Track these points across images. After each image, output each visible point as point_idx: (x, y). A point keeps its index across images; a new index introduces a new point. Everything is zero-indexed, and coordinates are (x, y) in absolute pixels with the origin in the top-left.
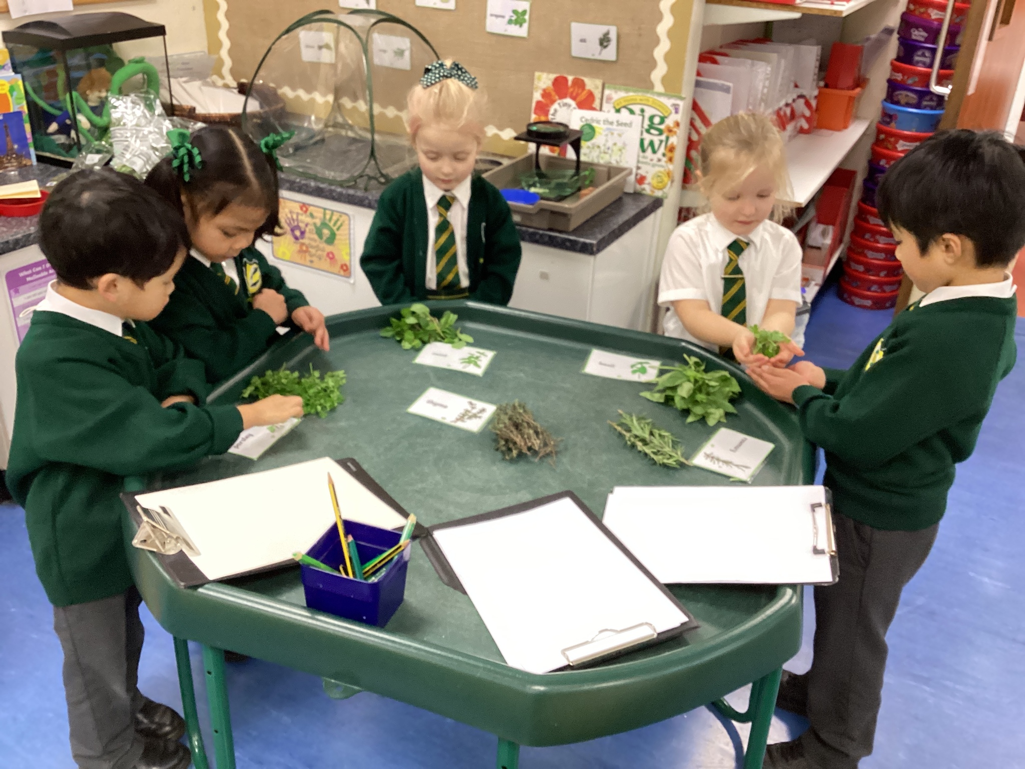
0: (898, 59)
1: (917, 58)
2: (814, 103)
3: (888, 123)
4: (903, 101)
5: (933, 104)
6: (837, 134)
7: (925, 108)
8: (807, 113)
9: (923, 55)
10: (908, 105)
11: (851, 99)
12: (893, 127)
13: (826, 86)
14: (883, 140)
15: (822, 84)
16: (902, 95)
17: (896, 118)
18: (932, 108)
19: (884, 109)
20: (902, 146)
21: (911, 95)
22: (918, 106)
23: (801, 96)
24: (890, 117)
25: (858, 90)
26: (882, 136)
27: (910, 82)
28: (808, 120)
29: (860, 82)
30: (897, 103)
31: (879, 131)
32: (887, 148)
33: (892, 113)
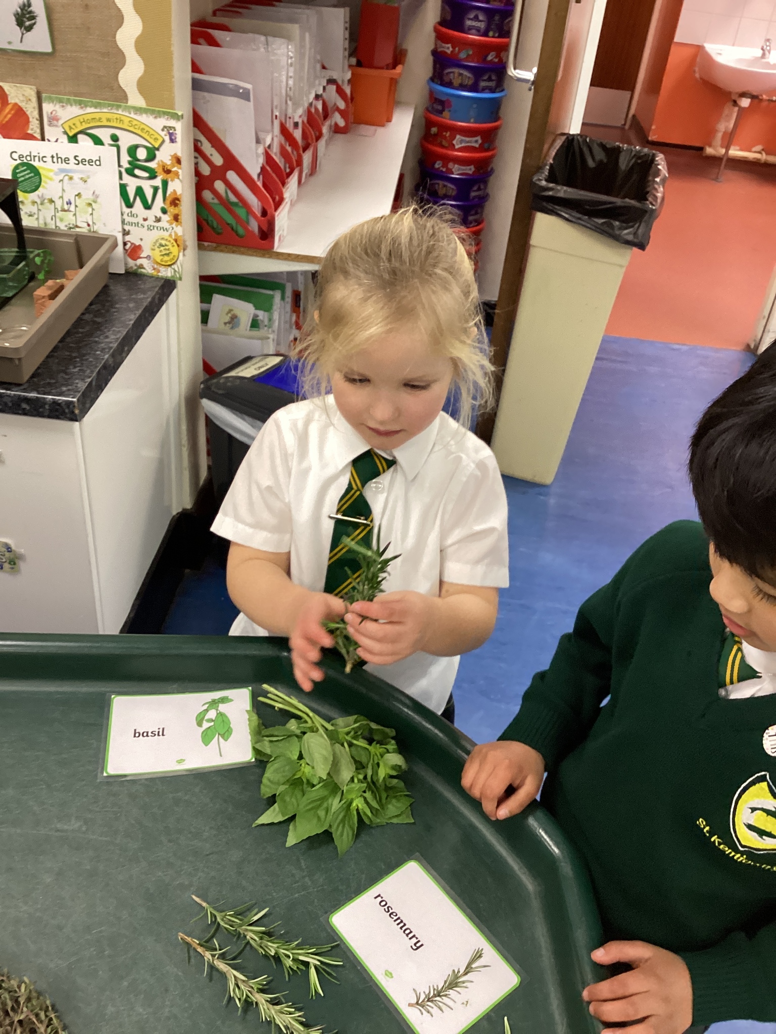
0: (443, 23)
1: (469, 23)
2: (348, 90)
3: (441, 112)
4: (456, 82)
5: (492, 84)
6: (380, 130)
7: (483, 90)
8: (342, 105)
9: (476, 18)
10: (463, 87)
11: (394, 82)
12: (446, 118)
13: (359, 64)
14: (436, 135)
15: (354, 61)
16: (455, 74)
17: (450, 106)
18: (492, 91)
19: (431, 93)
20: (459, 141)
21: (466, 73)
22: (474, 88)
23: (331, 81)
24: (442, 103)
25: (399, 68)
26: (434, 130)
27: (463, 55)
28: (343, 114)
29: (399, 58)
30: (449, 85)
31: (429, 124)
32: (443, 147)
33: (444, 99)
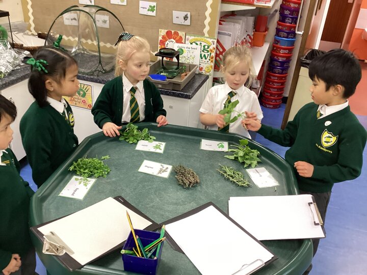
0: (280, 21)
1: (286, 21)
2: (252, 37)
3: (277, 44)
4: (282, 36)
5: (292, 37)
6: (260, 48)
7: (289, 38)
8: (250, 41)
9: (289, 20)
10: (284, 37)
11: (265, 35)
12: (279, 45)
13: (256, 31)
14: (275, 50)
15: (254, 30)
16: (282, 34)
17: (280, 42)
18: (292, 38)
19: (275, 39)
20: (282, 51)
21: (285, 34)
22: (287, 37)
23: (248, 35)
24: (278, 41)
25: (267, 32)
26: (275, 48)
27: (284, 29)
28: (250, 43)
29: (267, 30)
30: (280, 37)
31: (274, 47)
32: (277, 53)
